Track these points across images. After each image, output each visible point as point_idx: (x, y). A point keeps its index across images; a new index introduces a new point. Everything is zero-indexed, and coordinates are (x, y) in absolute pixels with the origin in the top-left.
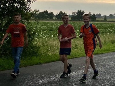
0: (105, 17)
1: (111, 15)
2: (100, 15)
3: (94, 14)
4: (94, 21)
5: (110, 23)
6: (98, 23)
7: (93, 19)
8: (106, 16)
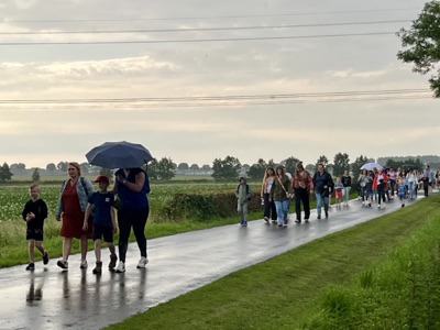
0: (36, 171)
1: (51, 167)
2: (22, 166)
3: (6, 165)
4: (5, 183)
5: (48, 186)
6: (16, 189)
7: (4, 177)
8: (37, 169)
